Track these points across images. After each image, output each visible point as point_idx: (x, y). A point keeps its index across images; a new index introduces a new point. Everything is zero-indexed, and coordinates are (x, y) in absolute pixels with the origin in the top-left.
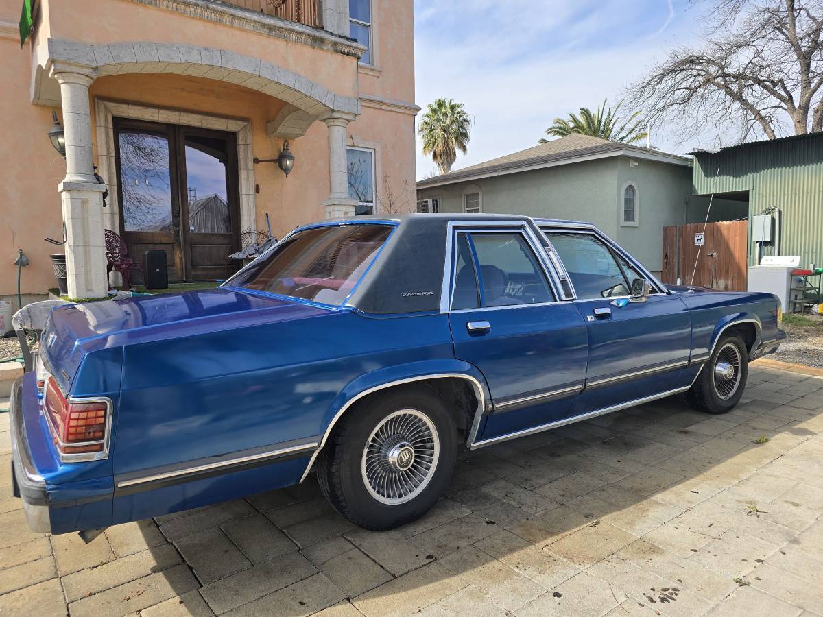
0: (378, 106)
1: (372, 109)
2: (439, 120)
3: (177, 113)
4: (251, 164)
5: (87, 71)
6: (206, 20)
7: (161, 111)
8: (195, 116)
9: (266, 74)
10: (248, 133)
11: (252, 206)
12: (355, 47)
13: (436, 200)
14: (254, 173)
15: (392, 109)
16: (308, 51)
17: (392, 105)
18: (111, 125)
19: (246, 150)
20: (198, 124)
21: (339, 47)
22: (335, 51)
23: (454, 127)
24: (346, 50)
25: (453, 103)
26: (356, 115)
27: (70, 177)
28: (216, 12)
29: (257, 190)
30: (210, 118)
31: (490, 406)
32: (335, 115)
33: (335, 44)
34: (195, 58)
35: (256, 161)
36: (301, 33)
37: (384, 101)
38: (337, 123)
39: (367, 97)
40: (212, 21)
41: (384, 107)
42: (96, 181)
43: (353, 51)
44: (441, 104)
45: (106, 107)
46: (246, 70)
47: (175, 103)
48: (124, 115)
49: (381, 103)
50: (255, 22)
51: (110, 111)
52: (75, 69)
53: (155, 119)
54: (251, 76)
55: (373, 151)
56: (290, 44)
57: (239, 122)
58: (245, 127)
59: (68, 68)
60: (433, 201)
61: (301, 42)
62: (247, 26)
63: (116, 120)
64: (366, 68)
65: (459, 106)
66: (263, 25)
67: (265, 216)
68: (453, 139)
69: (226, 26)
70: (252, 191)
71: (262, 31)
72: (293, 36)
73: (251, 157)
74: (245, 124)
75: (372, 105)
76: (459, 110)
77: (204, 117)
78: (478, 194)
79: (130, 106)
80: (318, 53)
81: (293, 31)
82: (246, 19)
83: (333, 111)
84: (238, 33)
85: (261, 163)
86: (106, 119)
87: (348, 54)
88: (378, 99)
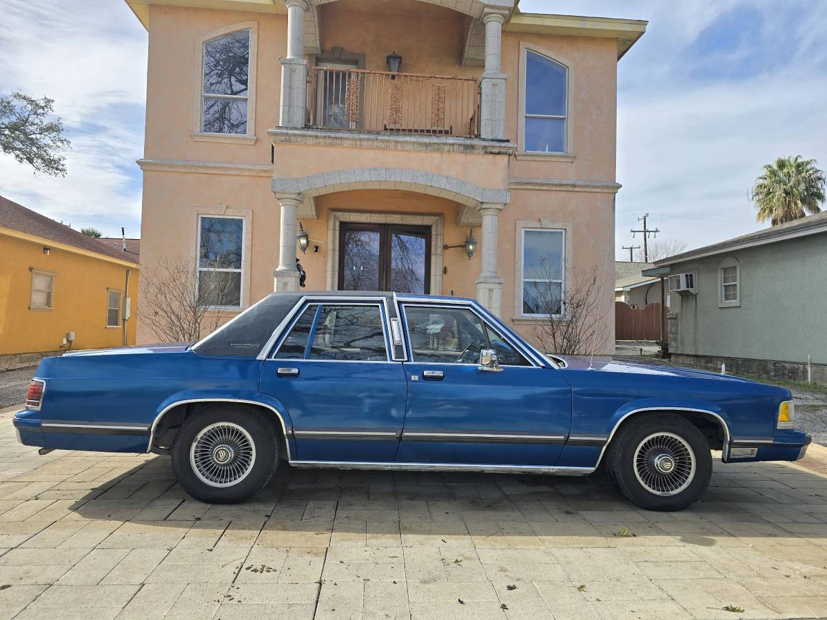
0: (570, 189)
1: (565, 193)
2: (779, 182)
3: (384, 215)
4: (440, 250)
5: (294, 196)
6: (377, 148)
7: (373, 215)
8: (397, 216)
9: (421, 181)
10: (439, 225)
11: (438, 284)
12: (505, 147)
13: (691, 276)
14: (443, 258)
15: (587, 190)
16: (461, 158)
17: (586, 186)
18: (338, 228)
19: (436, 239)
20: (400, 222)
21: (489, 150)
22: (486, 153)
23: (802, 186)
24: (496, 150)
25: (799, 160)
26: (505, 204)
27: (280, 267)
28: (383, 141)
29: (445, 271)
30: (409, 216)
31: (290, 432)
32: (484, 206)
33: (485, 147)
34: (366, 177)
35: (446, 247)
36: (452, 144)
37: (577, 184)
38: (488, 212)
39: (557, 182)
40: (380, 149)
41: (577, 189)
42: (296, 269)
43: (502, 150)
44: (782, 165)
45: (335, 216)
46: (406, 180)
47: (384, 208)
48: (347, 220)
49: (574, 186)
50: (414, 143)
51: (338, 218)
52: (287, 196)
53: (368, 221)
54: (411, 184)
55: (563, 231)
56: (444, 155)
57: (432, 217)
58: (437, 220)
59: (282, 196)
60: (687, 276)
61: (454, 151)
62: (408, 147)
63: (343, 224)
64: (558, 156)
65: (808, 163)
66: (420, 144)
67: (451, 293)
68: (799, 202)
69: (392, 150)
70: (440, 272)
71: (421, 148)
72: (446, 148)
73: (440, 245)
74: (437, 218)
75: (564, 189)
76: (809, 167)
77: (404, 216)
78: (735, 267)
79: (351, 214)
80: (471, 158)
81: (445, 144)
82: (406, 142)
83: (482, 203)
84: (401, 153)
85: (450, 249)
86: (335, 224)
87: (499, 153)
88: (570, 182)
